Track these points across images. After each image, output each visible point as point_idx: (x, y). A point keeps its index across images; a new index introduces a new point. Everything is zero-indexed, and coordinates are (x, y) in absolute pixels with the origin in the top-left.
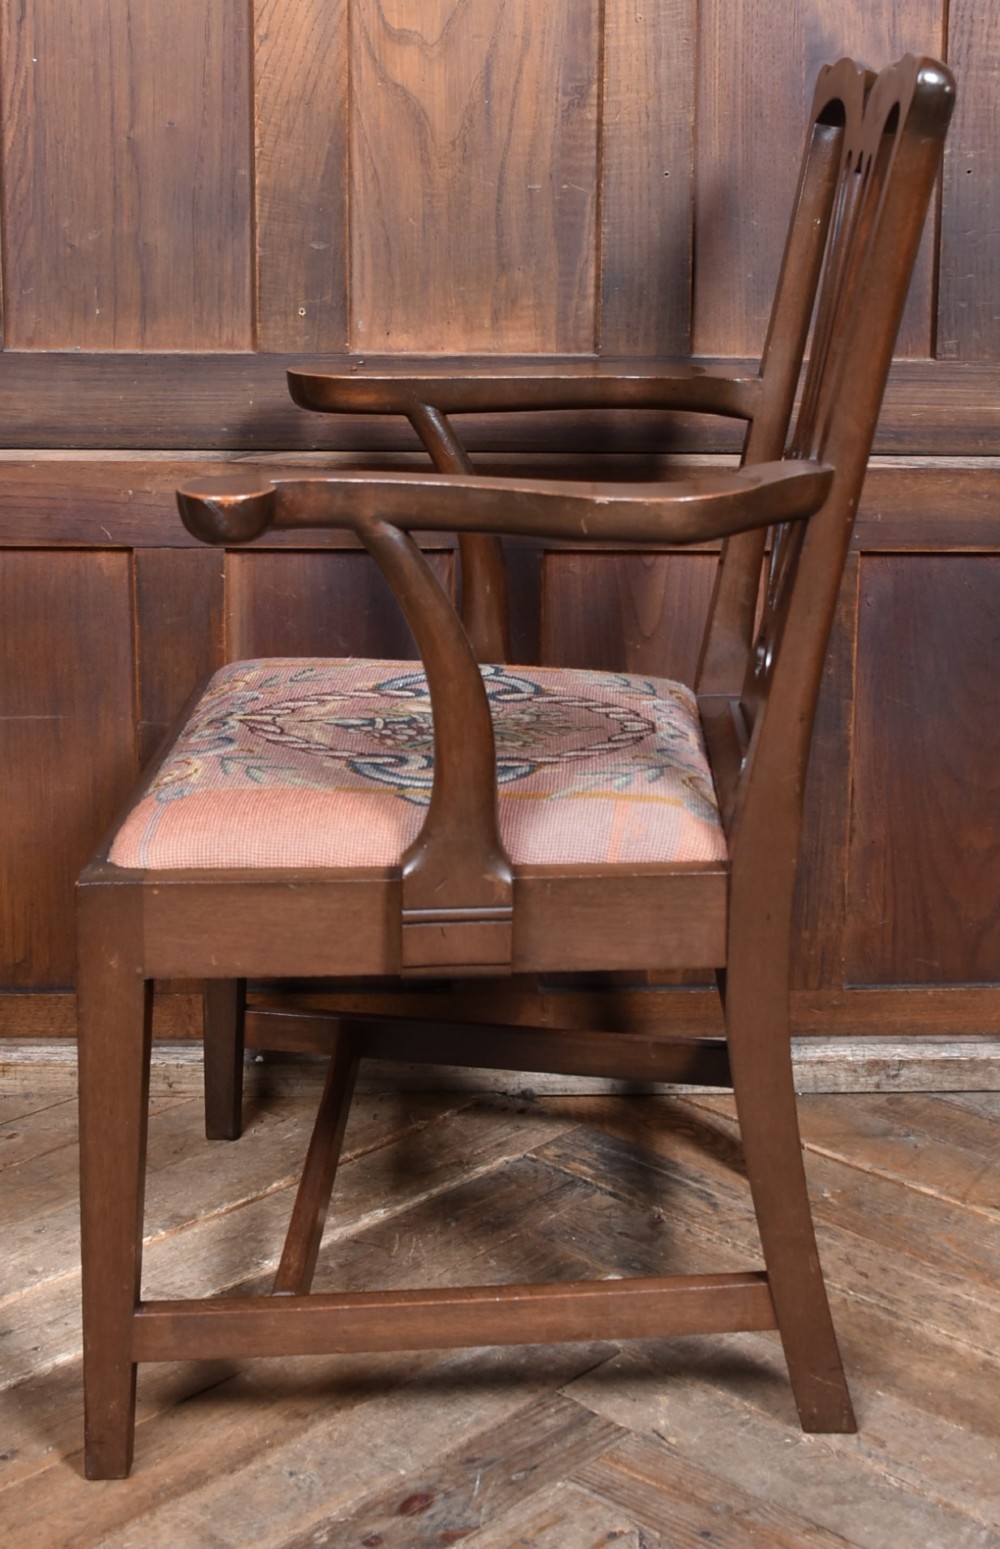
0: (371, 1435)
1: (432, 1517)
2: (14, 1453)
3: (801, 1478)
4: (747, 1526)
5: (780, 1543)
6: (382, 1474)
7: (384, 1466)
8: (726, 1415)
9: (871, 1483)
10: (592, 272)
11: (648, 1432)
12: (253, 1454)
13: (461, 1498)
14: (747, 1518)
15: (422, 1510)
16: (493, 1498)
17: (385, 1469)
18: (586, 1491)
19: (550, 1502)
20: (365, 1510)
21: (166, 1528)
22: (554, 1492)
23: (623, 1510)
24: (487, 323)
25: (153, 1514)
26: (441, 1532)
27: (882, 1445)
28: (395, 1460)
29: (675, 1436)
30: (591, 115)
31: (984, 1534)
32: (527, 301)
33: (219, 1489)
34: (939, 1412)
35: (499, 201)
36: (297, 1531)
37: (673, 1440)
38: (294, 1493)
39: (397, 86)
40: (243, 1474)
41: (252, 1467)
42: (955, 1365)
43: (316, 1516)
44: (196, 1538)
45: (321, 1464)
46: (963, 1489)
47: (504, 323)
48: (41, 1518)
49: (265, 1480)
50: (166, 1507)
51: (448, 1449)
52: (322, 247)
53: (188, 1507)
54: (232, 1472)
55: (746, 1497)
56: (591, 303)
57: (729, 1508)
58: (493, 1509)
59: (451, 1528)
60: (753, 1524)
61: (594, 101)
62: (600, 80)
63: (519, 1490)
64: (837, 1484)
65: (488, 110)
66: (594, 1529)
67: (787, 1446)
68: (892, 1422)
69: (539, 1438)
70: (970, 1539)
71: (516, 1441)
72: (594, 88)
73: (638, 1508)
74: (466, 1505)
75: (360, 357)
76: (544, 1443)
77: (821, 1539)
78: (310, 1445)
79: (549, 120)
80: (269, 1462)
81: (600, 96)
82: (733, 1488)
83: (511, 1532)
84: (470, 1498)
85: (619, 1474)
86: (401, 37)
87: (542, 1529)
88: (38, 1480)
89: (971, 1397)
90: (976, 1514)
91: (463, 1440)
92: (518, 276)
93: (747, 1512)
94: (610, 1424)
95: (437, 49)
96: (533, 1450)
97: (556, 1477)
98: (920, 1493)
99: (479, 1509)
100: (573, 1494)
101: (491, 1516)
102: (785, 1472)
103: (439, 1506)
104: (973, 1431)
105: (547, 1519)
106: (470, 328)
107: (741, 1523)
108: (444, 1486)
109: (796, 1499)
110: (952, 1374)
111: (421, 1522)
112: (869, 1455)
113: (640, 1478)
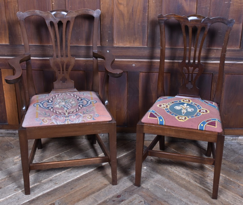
0: (114, 188)
1: (121, 198)
2: (73, 188)
3: (164, 195)
4: (157, 201)
5: (160, 203)
6: (115, 193)
7: (115, 192)
8: (156, 187)
9: (172, 196)
10: (147, 35)
11: (147, 188)
12: (100, 189)
13: (124, 196)
14: (157, 200)
15: (120, 197)
16: (128, 196)
17: (116, 192)
18: (139, 196)
19: (134, 197)
20: (113, 197)
21: (90, 198)
22: (135, 196)
23: (143, 198)
24: (132, 42)
25: (89, 196)
26: (121, 200)
27: (174, 191)
28: (117, 191)
29: (150, 189)
30: (147, 14)
31: (184, 203)
32: (138, 39)
33: (96, 194)
34: (182, 187)
35: (134, 26)
36: (105, 199)
37: (150, 190)
38: (105, 195)
39: (120, 10)
40: (99, 192)
41: (100, 191)
42: (185, 181)
43: (107, 198)
44: (94, 200)
45: (108, 191)
46: (183, 197)
47: (135, 42)
48: (76, 196)
49: (102, 193)
50: (90, 196)
51: (123, 190)
52: (110, 32)
53: (93, 196)
54: (98, 191)
55: (157, 197)
56: (147, 39)
57: (155, 198)
58: (128, 197)
59: (123, 199)
60: (158, 200)
61: (147, 13)
62: (148, 10)
63: (131, 195)
64: (168, 196)
65: (133, 13)
66: (139, 200)
67: (163, 191)
68: (176, 188)
69: (134, 189)
70: (183, 204)
71: (131, 189)
72: (147, 11)
73: (144, 198)
74: (125, 197)
75: (115, 47)
76: (135, 189)
77: (165, 203)
78: (107, 189)
79: (141, 15)
80: (102, 191)
81: (148, 12)
82: (156, 196)
83: (130, 200)
84: (125, 196)
85: (143, 194)
86: (121, 4)
87: (133, 200)
88: (76, 192)
89: (186, 185)
90: (184, 200)
91: (125, 189)
92: (137, 36)
93: (157, 199)
94: (143, 187)
95: (125, 5)
96: (133, 190)
97: (135, 194)
98: (178, 198)
99: (126, 197)
100: (138, 196)
101: (127, 198)
102: (162, 194)
103: (122, 197)
104: (186, 190)
105: (134, 199)
106: (130, 42)
107: (156, 200)
108: (122, 194)
109: (163, 198)
110: (185, 182)
111: (119, 199)
112: (173, 193)
113: (145, 194)
